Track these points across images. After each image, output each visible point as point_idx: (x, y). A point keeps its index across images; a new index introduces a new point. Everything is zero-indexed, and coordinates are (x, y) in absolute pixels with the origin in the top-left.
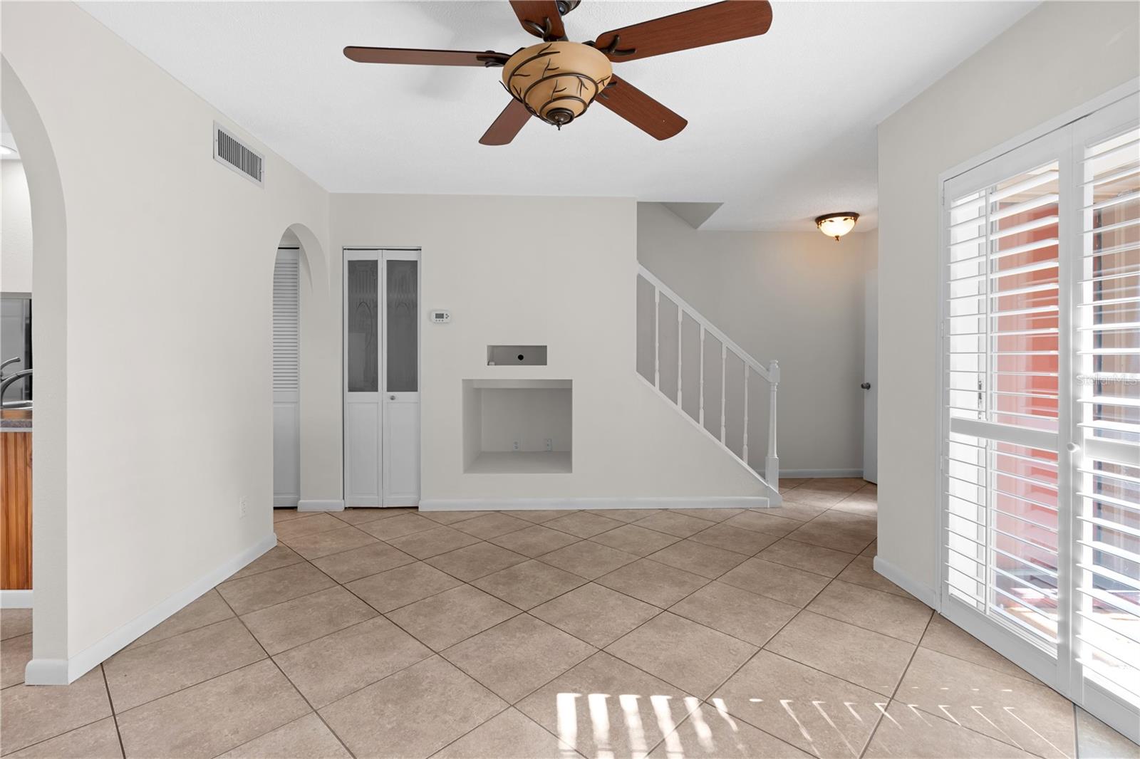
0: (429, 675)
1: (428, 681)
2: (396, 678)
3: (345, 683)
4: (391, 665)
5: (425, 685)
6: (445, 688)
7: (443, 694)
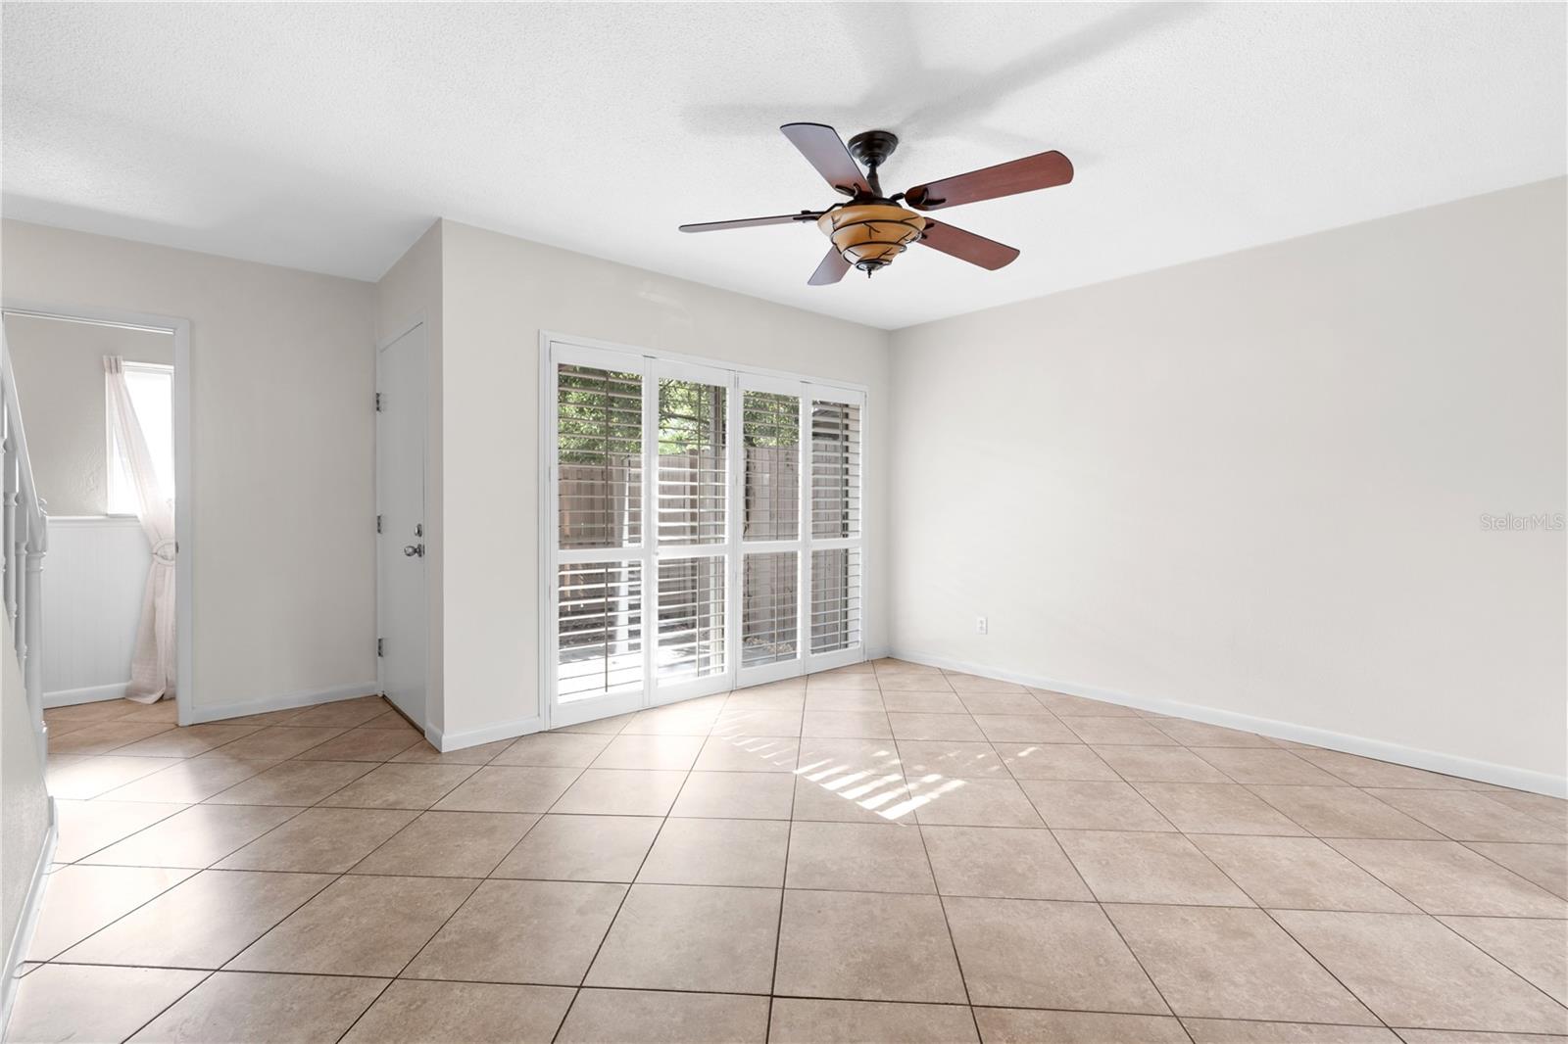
0: (966, 879)
1: (970, 874)
2: (1001, 892)
3: (1061, 915)
4: (1000, 909)
5: (976, 872)
6: (959, 860)
7: (965, 857)
